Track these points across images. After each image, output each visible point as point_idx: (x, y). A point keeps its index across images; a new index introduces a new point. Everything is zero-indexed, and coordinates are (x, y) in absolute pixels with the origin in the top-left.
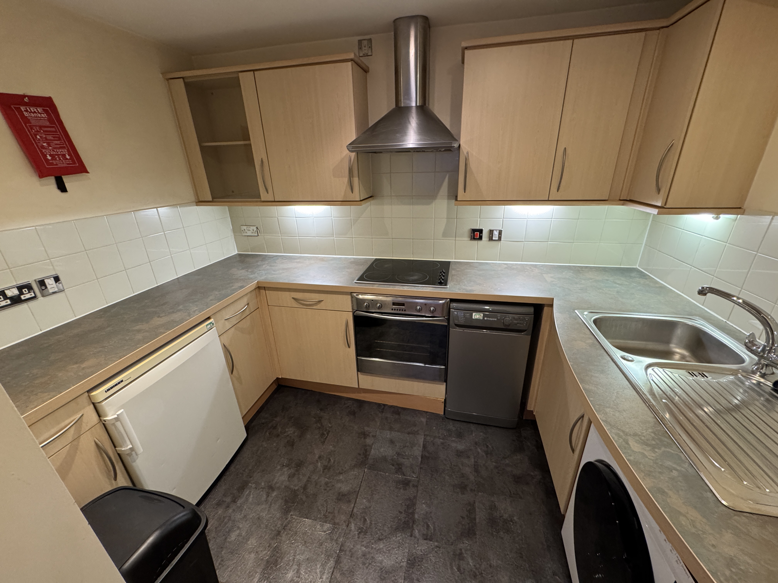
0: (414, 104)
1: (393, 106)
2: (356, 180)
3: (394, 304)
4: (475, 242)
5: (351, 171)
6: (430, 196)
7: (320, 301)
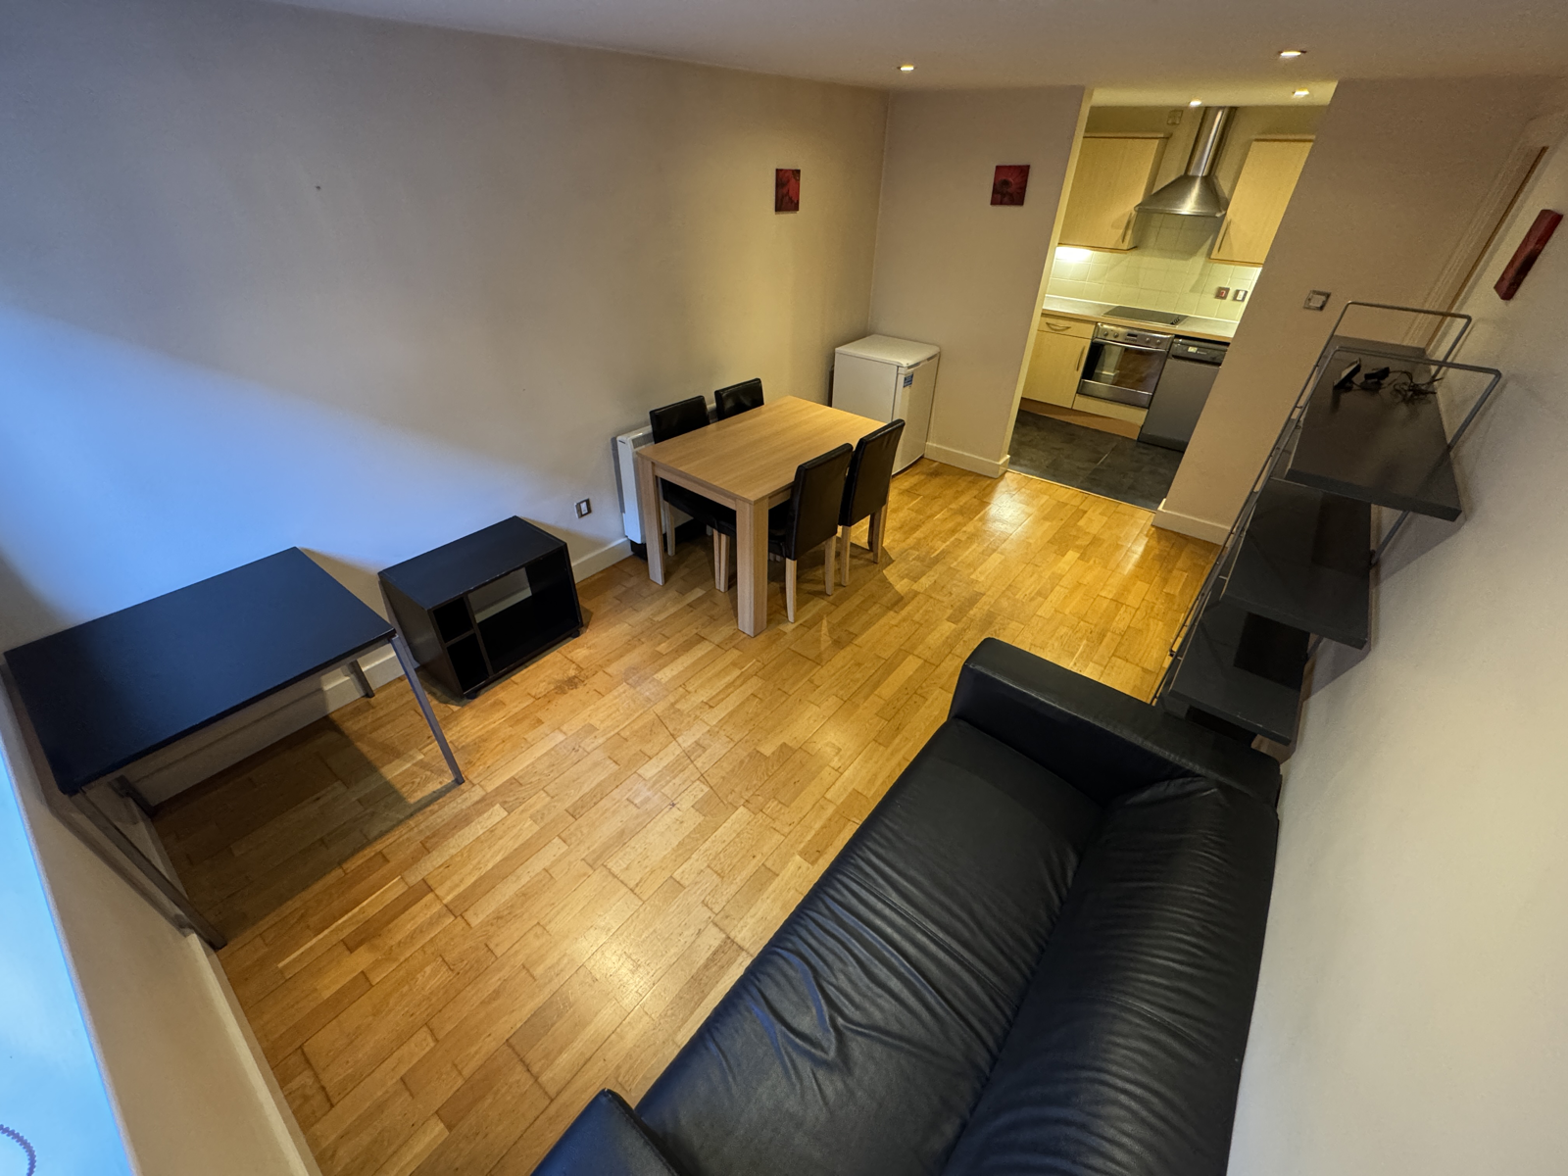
0: (1200, 175)
1: (1182, 173)
2: (1130, 232)
3: (1129, 335)
4: (1219, 300)
5: (1129, 223)
6: (1190, 252)
7: (1068, 328)
